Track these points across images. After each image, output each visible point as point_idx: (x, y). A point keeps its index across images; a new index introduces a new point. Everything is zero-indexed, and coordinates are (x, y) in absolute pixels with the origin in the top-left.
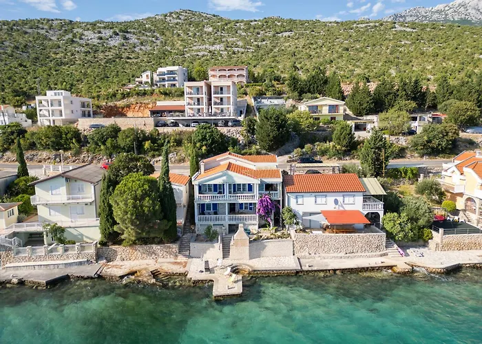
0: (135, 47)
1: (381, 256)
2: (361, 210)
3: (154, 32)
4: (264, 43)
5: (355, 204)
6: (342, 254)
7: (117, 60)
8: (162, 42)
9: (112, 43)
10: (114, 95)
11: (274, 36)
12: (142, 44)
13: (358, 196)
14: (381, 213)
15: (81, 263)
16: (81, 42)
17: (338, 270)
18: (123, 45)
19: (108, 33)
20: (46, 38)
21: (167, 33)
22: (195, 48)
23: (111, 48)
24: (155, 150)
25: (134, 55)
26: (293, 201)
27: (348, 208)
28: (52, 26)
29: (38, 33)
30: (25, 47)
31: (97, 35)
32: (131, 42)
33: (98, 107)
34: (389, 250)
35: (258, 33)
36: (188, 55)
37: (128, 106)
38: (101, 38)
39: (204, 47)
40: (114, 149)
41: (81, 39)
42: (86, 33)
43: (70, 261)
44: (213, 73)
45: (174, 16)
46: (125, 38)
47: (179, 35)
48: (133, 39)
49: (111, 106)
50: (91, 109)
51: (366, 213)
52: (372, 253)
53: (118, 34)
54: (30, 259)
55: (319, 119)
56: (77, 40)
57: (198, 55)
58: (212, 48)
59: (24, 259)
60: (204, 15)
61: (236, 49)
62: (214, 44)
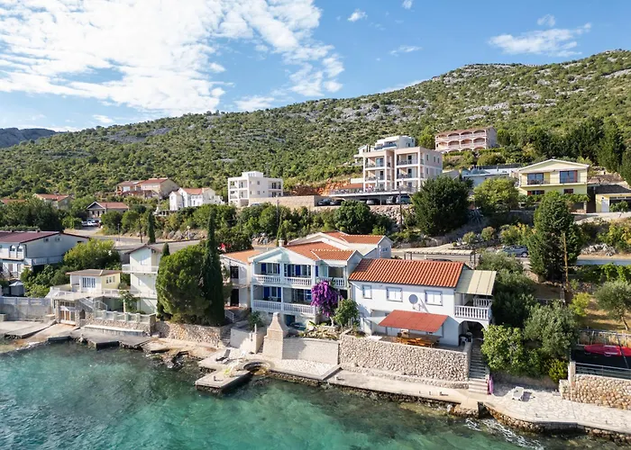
0: (394, 119)
1: (455, 387)
2: (453, 316)
3: (423, 98)
4: (577, 91)
5: (443, 305)
6: (399, 374)
7: (370, 137)
8: (429, 109)
9: (371, 118)
10: (322, 175)
11: (597, 79)
12: (404, 114)
13: (447, 293)
14: (485, 324)
15: (137, 334)
16: (340, 121)
17: (374, 391)
18: (382, 119)
19: (369, 106)
20: (306, 121)
21: (440, 97)
22: (469, 111)
23: (367, 124)
24: (292, 231)
25: (391, 129)
26: (358, 292)
27: (432, 310)
28: (314, 107)
29: (299, 117)
30: (283, 132)
31: (355, 111)
32: (392, 113)
33: (291, 187)
34: (473, 381)
35: (572, 79)
36: (457, 121)
37: (324, 186)
38: (359, 114)
39: (481, 108)
40: (255, 229)
41: (339, 117)
42: (345, 110)
43: (128, 330)
44: (441, 139)
45: (455, 75)
46: (386, 111)
47: (453, 97)
48: (395, 110)
49: (307, 187)
50: (281, 190)
51: (460, 321)
52: (444, 381)
53: (378, 107)
54: (104, 323)
55: (542, 192)
56: (335, 119)
57: (469, 120)
58: (491, 109)
59: (99, 322)
60: (498, 67)
61: (526, 106)
62: (496, 102)
